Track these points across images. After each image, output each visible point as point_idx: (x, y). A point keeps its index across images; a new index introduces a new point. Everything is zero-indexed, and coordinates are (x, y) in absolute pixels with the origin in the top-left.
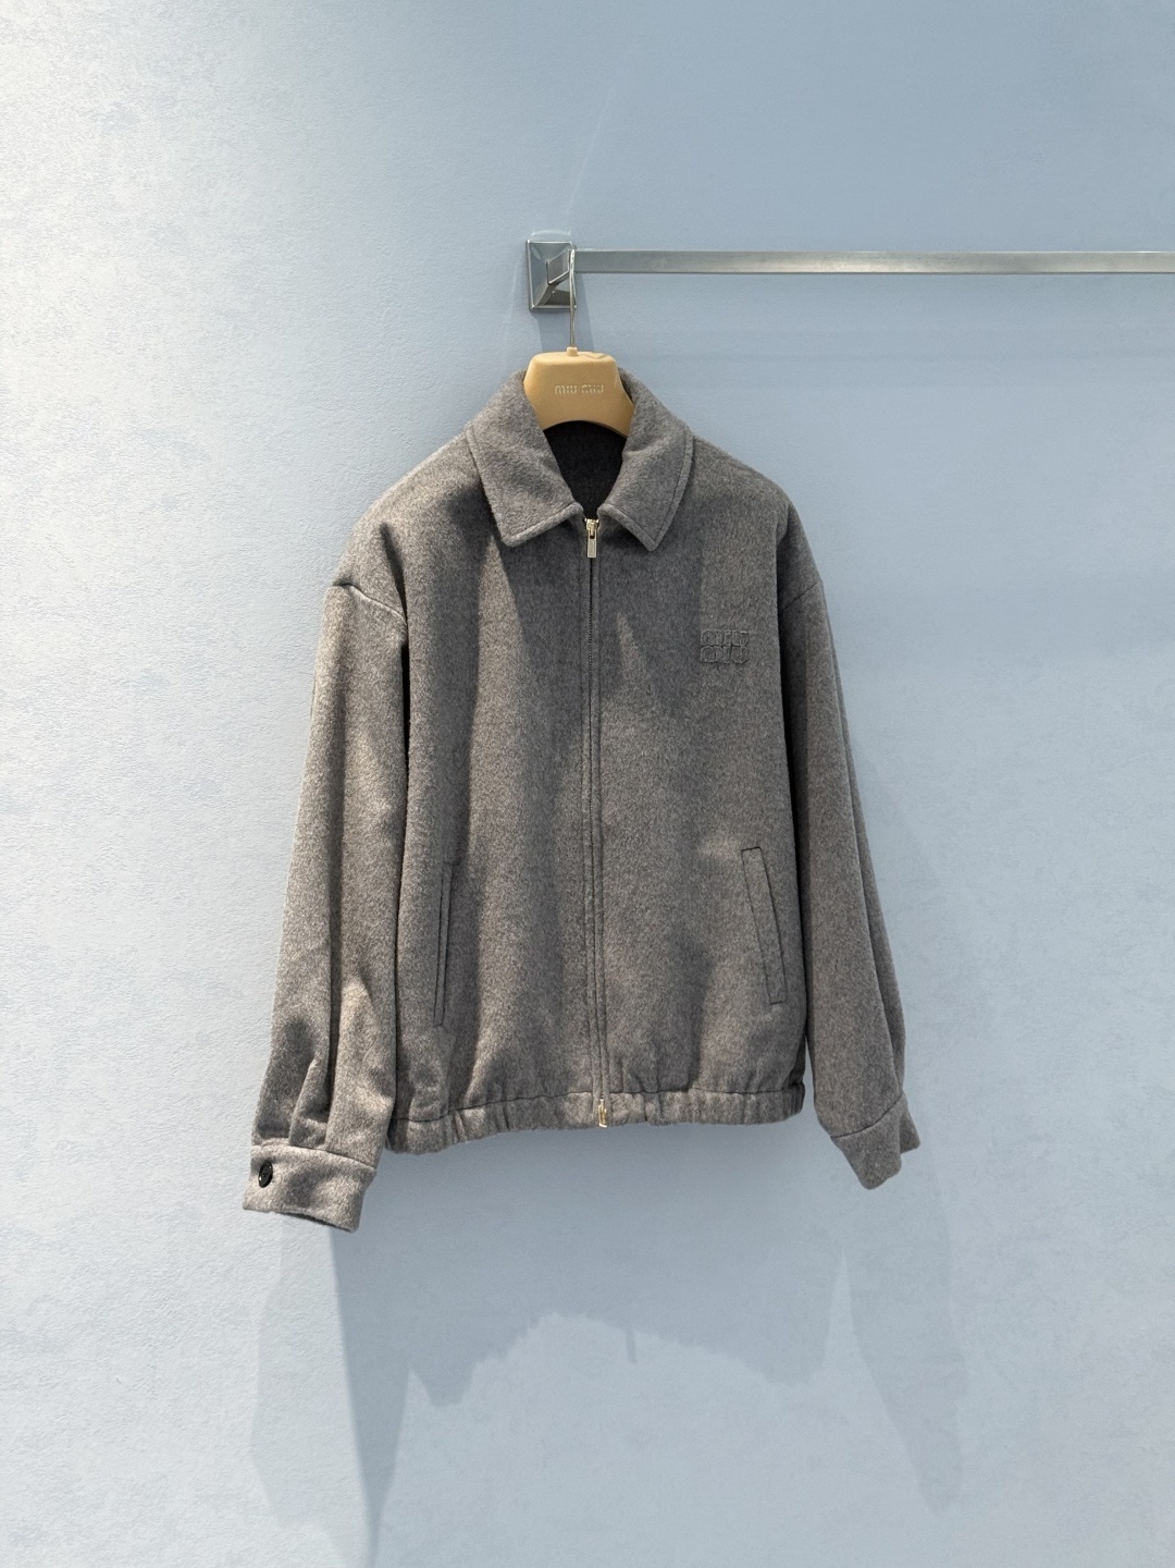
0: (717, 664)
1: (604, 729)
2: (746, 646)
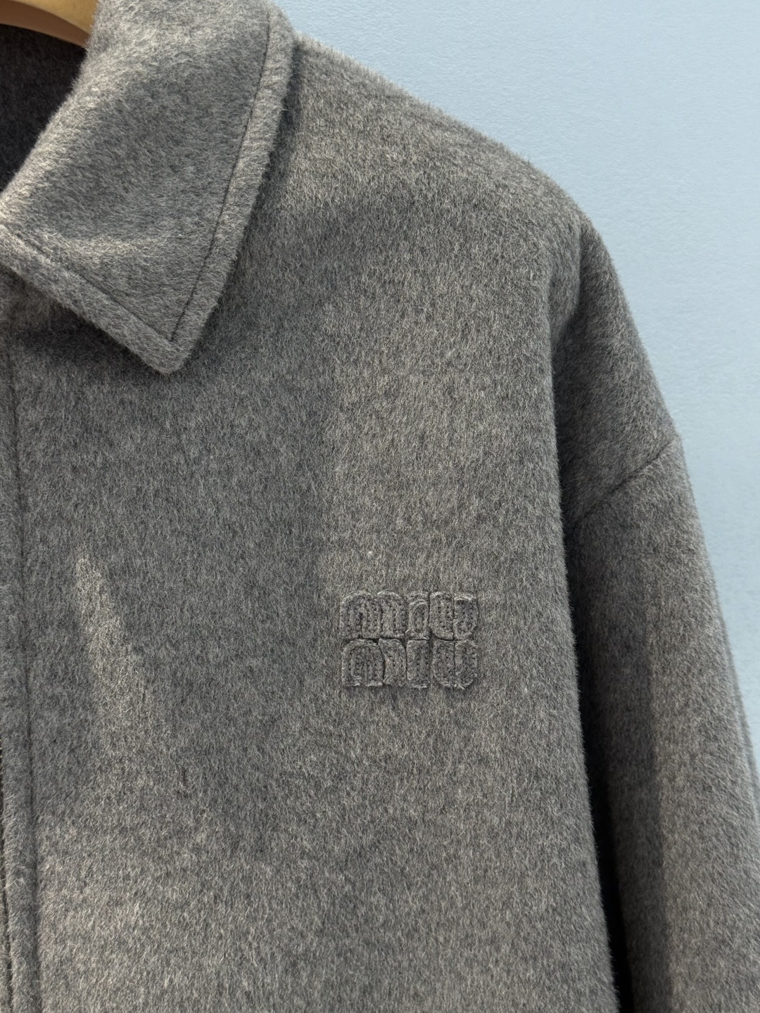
2: (471, 637)
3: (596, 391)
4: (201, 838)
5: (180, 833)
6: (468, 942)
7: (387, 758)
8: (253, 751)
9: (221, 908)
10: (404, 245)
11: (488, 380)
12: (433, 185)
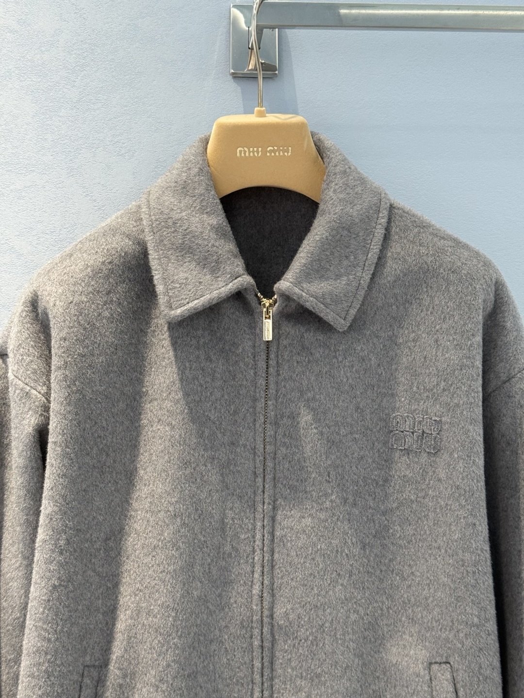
0: (408, 452)
1: (278, 518)
2: (438, 434)
3: (499, 343)
4: (333, 497)
5: (326, 495)
6: (430, 547)
7: (404, 476)
8: (354, 468)
9: (339, 523)
10: (424, 285)
11: (451, 338)
12: (437, 263)
